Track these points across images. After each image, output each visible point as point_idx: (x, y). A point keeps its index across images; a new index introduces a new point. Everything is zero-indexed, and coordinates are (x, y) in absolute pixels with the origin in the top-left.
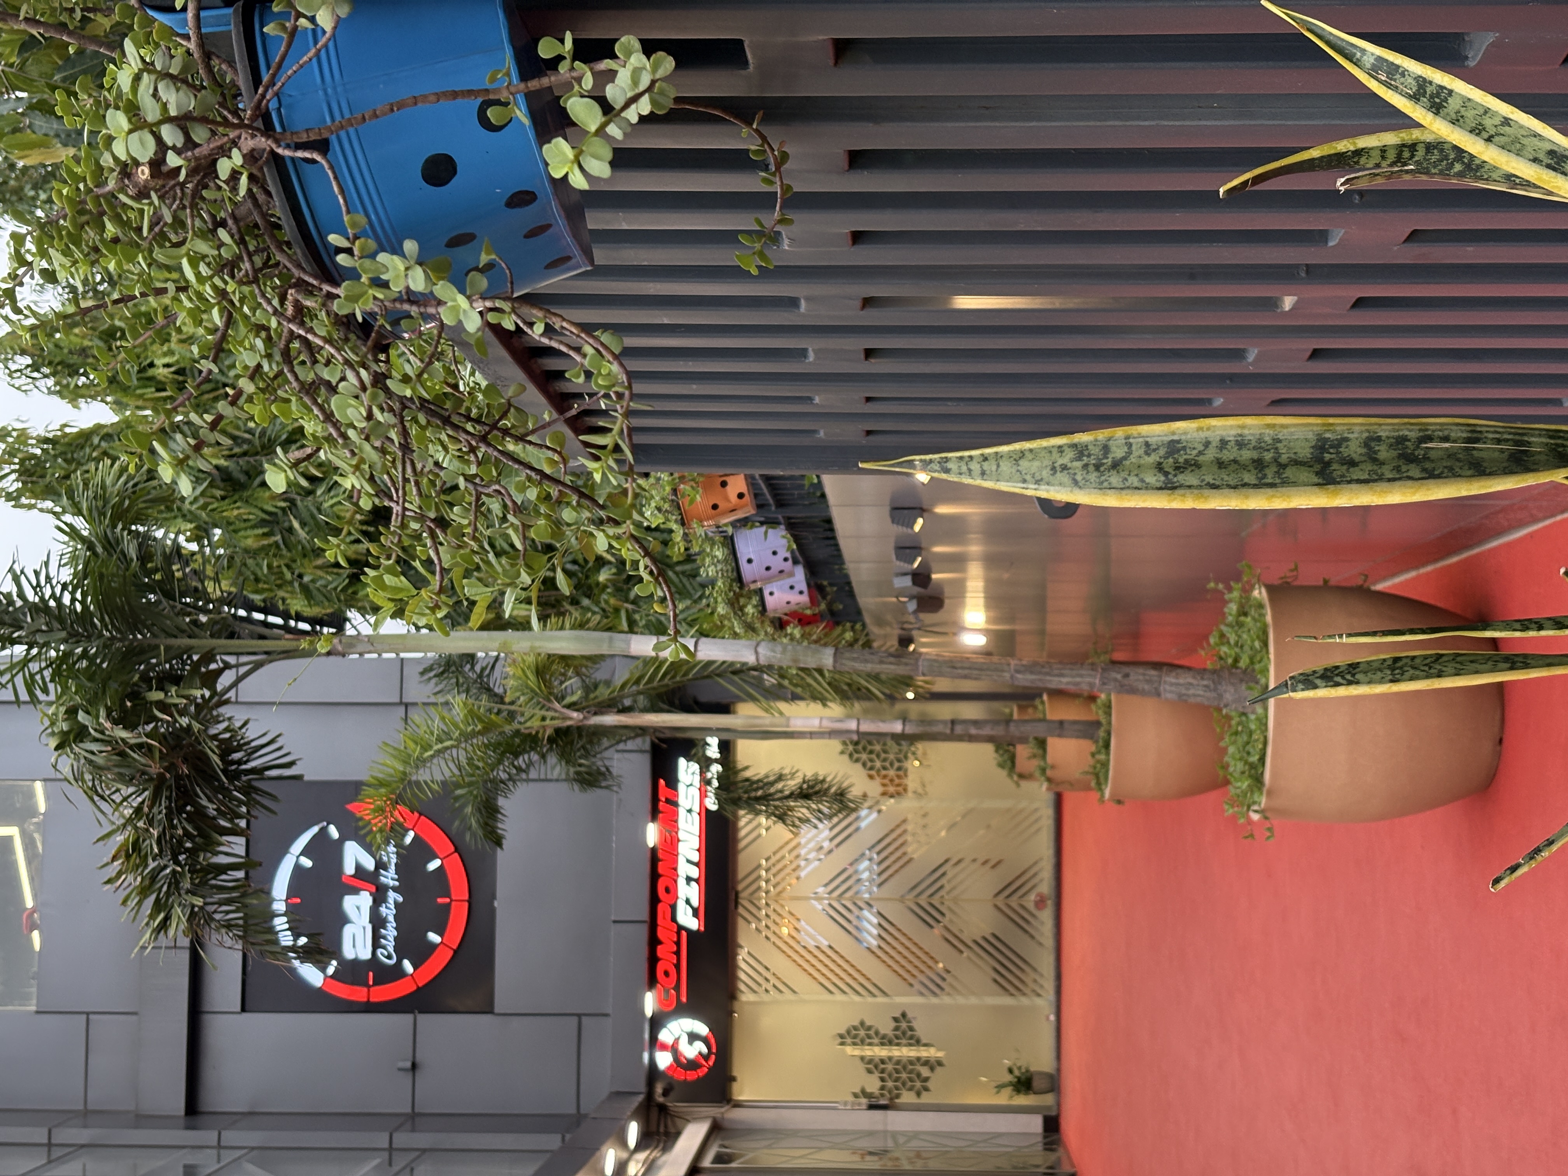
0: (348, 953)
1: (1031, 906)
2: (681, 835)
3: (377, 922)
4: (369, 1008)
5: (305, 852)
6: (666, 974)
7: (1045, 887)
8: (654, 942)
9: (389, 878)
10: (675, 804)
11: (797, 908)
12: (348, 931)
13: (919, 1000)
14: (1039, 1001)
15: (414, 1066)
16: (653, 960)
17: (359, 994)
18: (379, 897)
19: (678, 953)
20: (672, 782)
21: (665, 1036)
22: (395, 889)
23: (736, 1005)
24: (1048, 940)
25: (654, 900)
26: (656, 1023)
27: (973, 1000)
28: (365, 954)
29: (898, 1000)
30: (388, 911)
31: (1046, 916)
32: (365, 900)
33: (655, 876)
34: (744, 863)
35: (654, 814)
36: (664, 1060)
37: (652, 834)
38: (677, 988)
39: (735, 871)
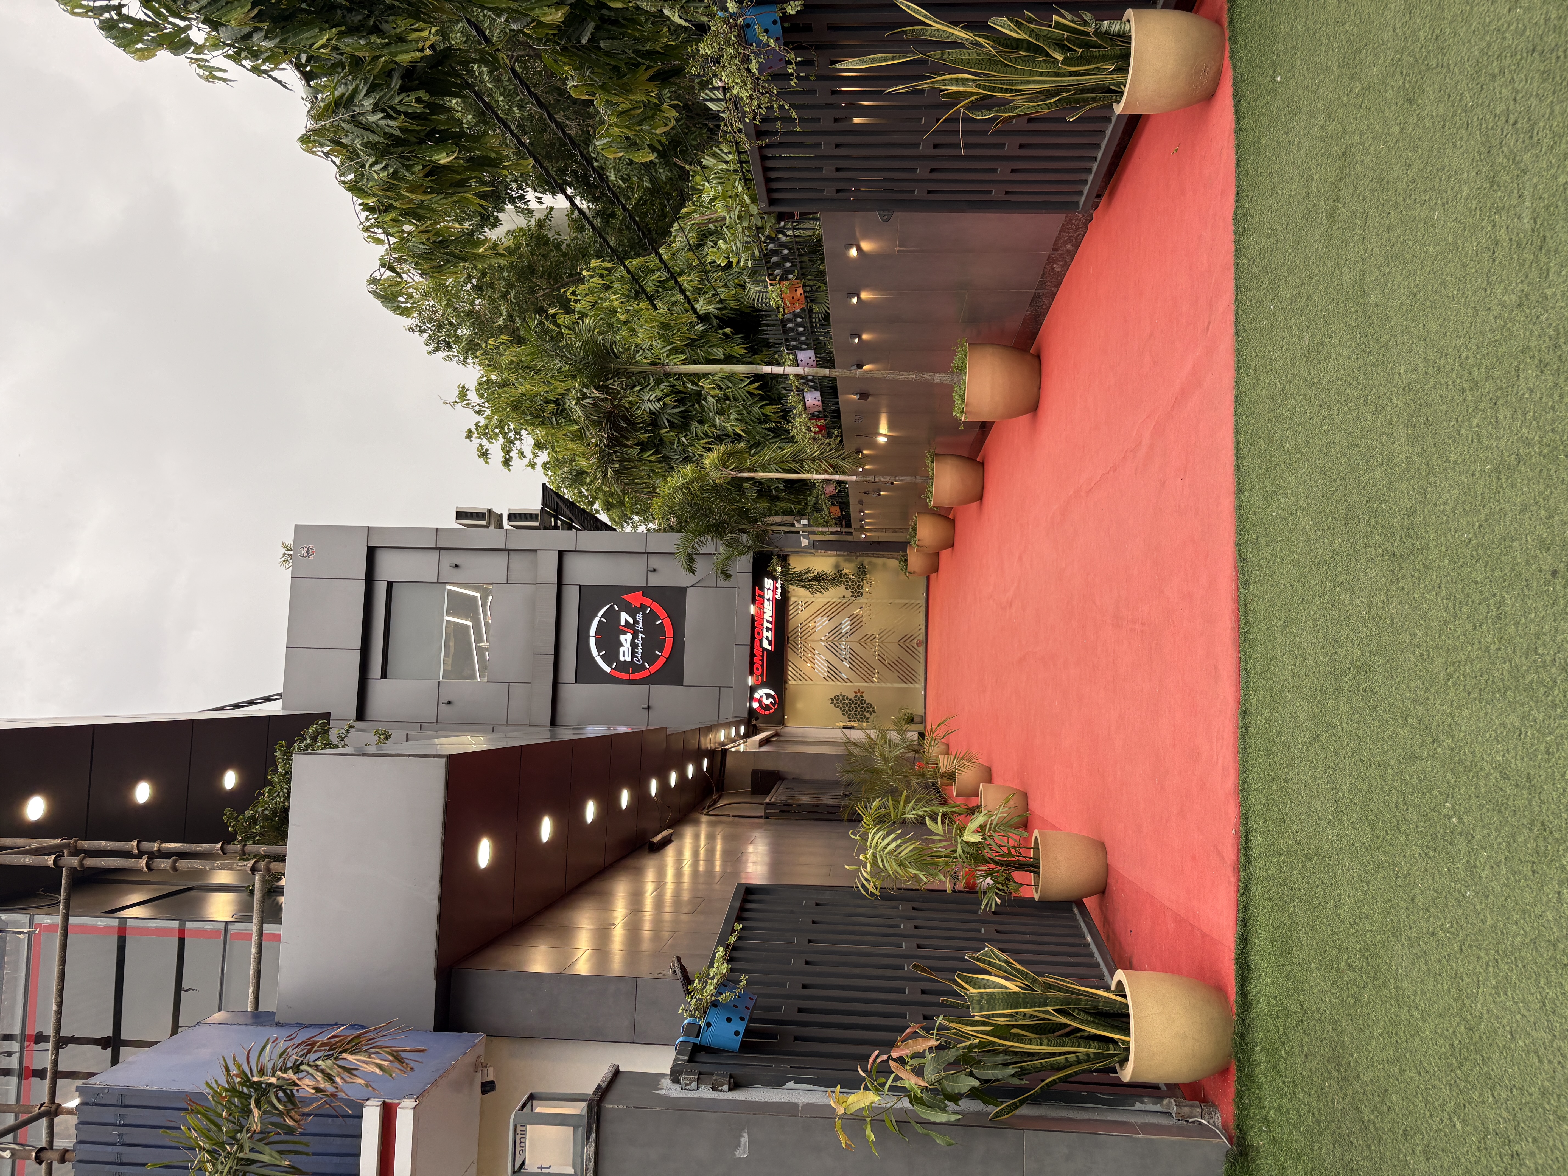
0: (622, 659)
1: (915, 646)
2: (765, 610)
3: (634, 646)
4: (630, 682)
5: (602, 617)
6: (758, 669)
7: (922, 637)
8: (752, 655)
9: (639, 627)
10: (762, 597)
11: (814, 645)
12: (622, 649)
13: (865, 684)
14: (917, 686)
15: (649, 707)
16: (752, 663)
17: (625, 676)
18: (635, 636)
19: (762, 660)
20: (762, 588)
21: (757, 695)
22: (642, 633)
23: (787, 685)
24: (922, 660)
25: (753, 638)
26: (753, 690)
27: (889, 685)
28: (629, 659)
29: (856, 684)
30: (639, 642)
31: (921, 649)
32: (629, 636)
33: (753, 628)
34: (792, 625)
35: (754, 601)
36: (755, 705)
37: (753, 609)
38: (762, 675)
39: (787, 629)
